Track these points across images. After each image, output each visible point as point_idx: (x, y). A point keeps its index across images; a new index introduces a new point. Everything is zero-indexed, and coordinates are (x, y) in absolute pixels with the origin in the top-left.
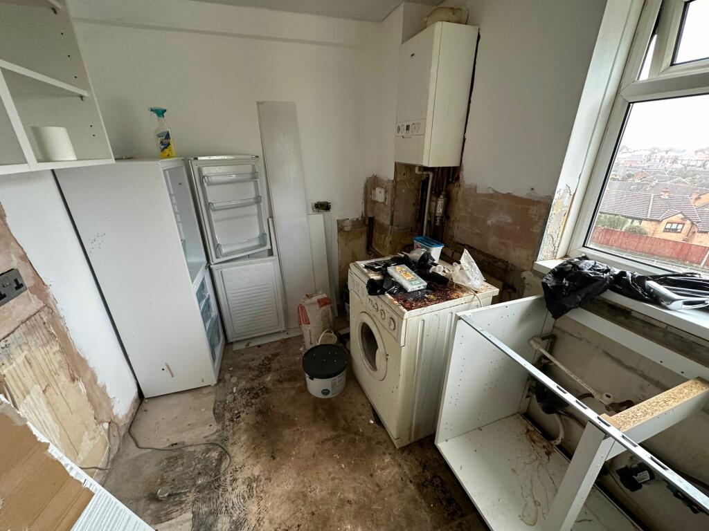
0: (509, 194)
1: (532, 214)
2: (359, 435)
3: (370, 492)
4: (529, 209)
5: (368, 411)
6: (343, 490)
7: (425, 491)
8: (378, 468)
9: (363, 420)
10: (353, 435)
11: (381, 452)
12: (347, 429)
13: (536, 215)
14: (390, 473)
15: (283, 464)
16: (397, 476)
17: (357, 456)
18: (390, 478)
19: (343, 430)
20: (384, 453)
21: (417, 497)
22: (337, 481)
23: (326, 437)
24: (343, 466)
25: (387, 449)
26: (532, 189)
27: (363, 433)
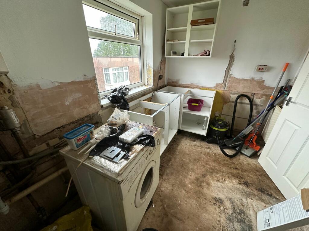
0: (72, 81)
1: (90, 87)
2: (163, 206)
3: (176, 187)
4: (88, 85)
5: (149, 213)
6: (185, 195)
7: (162, 174)
8: (168, 190)
9: (155, 211)
10: (166, 209)
11: (162, 192)
12: (166, 215)
13: (92, 87)
14: (166, 185)
15: (205, 228)
16: (165, 182)
17: (171, 199)
18: (168, 184)
19: (167, 216)
20: (162, 191)
21: (165, 175)
22: (185, 199)
23: (178, 221)
24: (179, 201)
25: (159, 191)
26: (85, 75)
27: (161, 206)
